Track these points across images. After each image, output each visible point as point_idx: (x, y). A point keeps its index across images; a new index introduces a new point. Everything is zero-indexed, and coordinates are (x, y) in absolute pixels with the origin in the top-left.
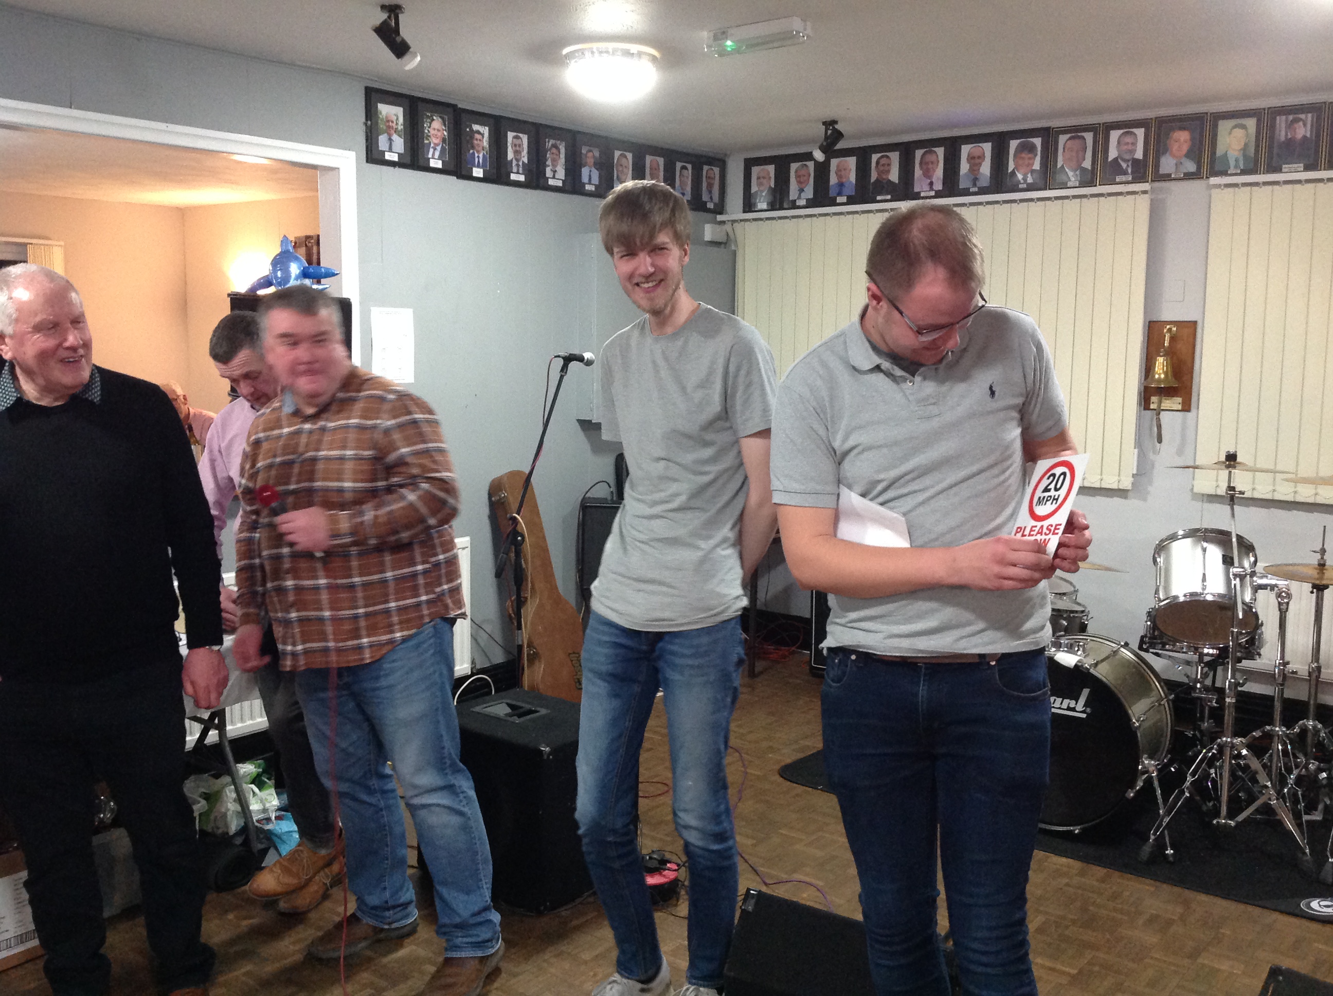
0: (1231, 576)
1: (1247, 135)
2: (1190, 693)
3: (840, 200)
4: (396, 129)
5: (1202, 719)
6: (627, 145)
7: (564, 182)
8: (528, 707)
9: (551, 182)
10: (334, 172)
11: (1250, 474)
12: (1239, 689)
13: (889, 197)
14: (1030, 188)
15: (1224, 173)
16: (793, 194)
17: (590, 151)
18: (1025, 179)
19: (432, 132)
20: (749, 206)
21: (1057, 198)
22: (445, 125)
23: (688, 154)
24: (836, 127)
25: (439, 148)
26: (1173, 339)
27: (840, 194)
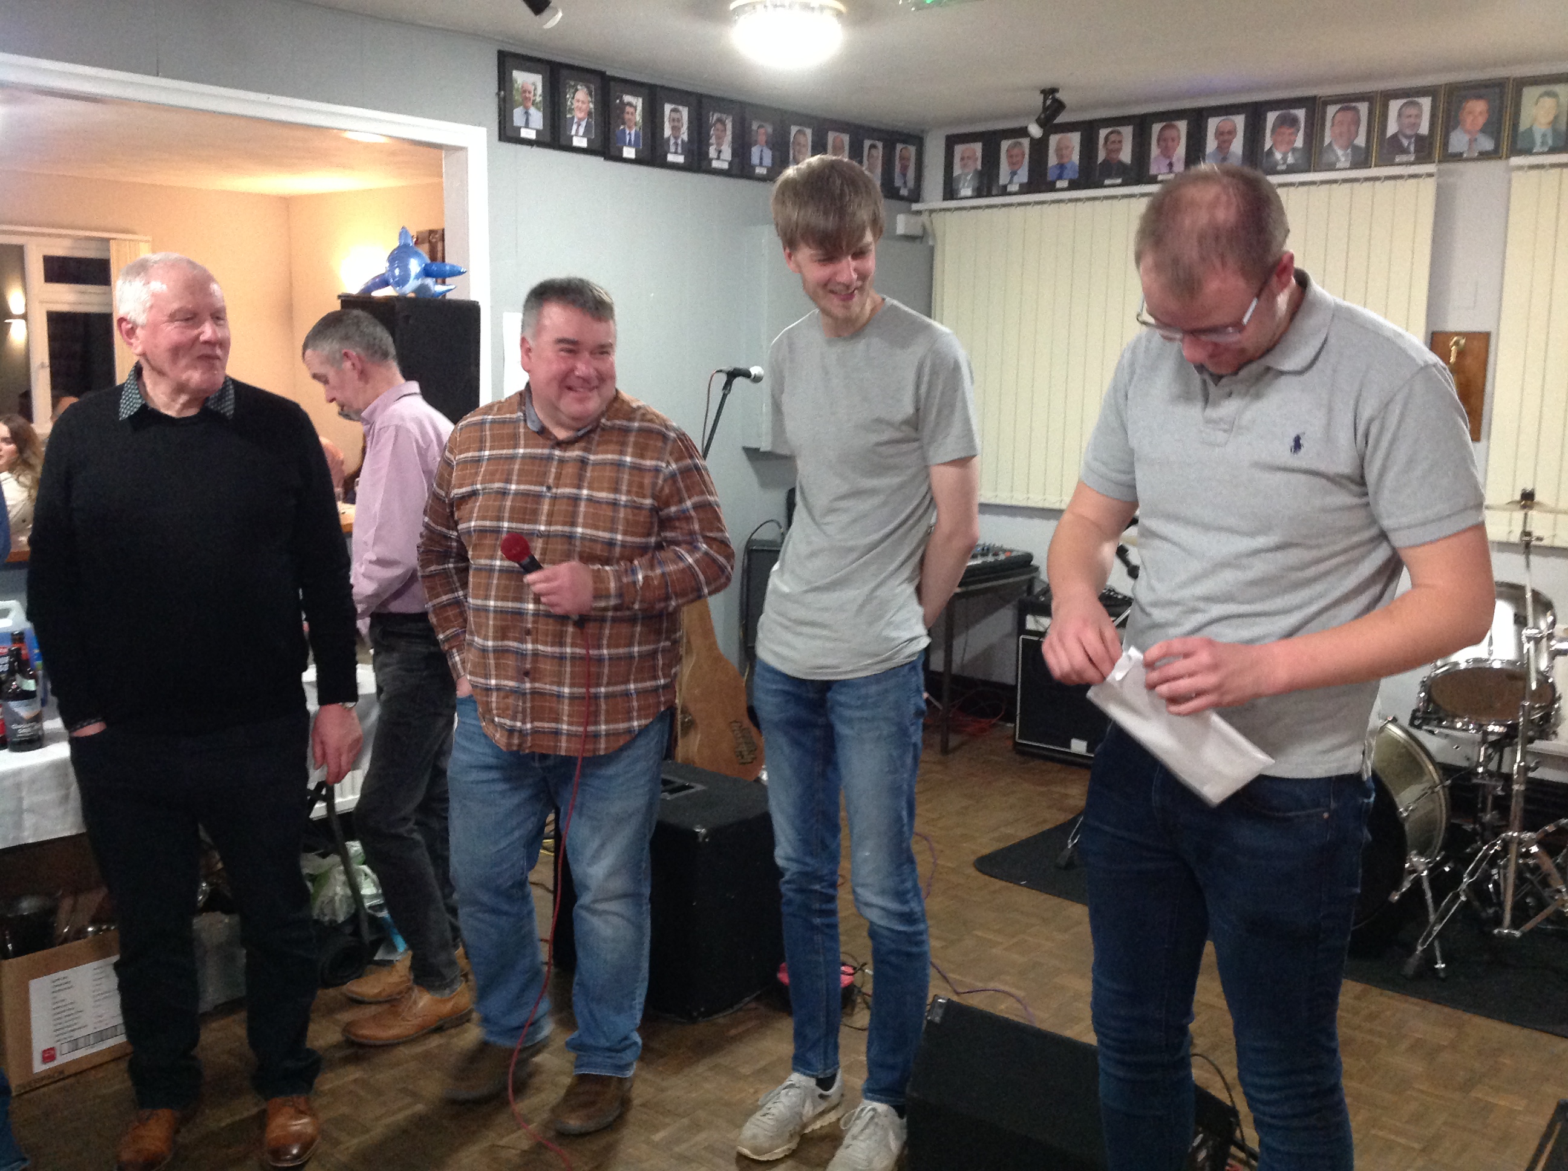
0: (1524, 639)
1: (1558, 105)
2: (1470, 780)
3: (1059, 184)
4: (534, 101)
5: (1484, 810)
6: (804, 119)
7: (730, 163)
8: (679, 781)
9: (715, 164)
10: (459, 154)
11: (1551, 516)
12: (1531, 774)
13: (1119, 181)
14: (1291, 170)
15: (1528, 152)
16: (1003, 179)
17: (760, 127)
18: (1285, 159)
19: (576, 104)
20: (950, 193)
21: (1323, 182)
22: (590, 95)
23: (880, 131)
24: (1058, 95)
25: (584, 124)
26: (1461, 354)
27: (1060, 177)
